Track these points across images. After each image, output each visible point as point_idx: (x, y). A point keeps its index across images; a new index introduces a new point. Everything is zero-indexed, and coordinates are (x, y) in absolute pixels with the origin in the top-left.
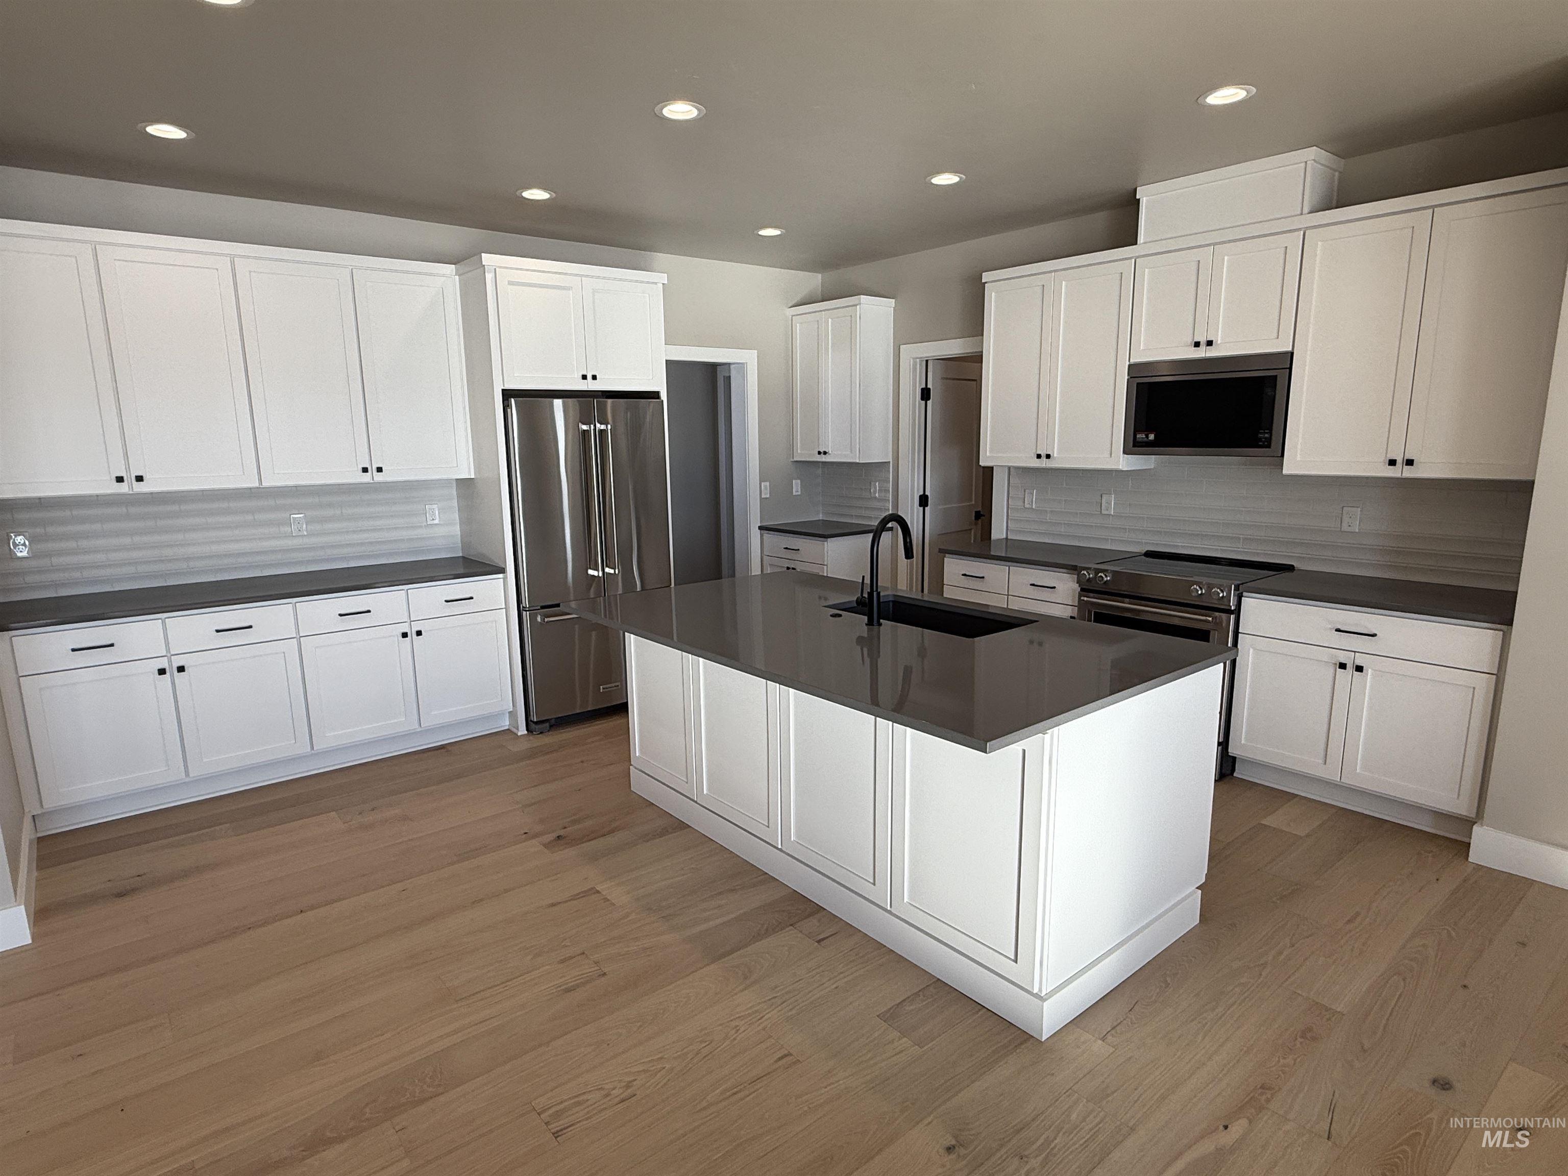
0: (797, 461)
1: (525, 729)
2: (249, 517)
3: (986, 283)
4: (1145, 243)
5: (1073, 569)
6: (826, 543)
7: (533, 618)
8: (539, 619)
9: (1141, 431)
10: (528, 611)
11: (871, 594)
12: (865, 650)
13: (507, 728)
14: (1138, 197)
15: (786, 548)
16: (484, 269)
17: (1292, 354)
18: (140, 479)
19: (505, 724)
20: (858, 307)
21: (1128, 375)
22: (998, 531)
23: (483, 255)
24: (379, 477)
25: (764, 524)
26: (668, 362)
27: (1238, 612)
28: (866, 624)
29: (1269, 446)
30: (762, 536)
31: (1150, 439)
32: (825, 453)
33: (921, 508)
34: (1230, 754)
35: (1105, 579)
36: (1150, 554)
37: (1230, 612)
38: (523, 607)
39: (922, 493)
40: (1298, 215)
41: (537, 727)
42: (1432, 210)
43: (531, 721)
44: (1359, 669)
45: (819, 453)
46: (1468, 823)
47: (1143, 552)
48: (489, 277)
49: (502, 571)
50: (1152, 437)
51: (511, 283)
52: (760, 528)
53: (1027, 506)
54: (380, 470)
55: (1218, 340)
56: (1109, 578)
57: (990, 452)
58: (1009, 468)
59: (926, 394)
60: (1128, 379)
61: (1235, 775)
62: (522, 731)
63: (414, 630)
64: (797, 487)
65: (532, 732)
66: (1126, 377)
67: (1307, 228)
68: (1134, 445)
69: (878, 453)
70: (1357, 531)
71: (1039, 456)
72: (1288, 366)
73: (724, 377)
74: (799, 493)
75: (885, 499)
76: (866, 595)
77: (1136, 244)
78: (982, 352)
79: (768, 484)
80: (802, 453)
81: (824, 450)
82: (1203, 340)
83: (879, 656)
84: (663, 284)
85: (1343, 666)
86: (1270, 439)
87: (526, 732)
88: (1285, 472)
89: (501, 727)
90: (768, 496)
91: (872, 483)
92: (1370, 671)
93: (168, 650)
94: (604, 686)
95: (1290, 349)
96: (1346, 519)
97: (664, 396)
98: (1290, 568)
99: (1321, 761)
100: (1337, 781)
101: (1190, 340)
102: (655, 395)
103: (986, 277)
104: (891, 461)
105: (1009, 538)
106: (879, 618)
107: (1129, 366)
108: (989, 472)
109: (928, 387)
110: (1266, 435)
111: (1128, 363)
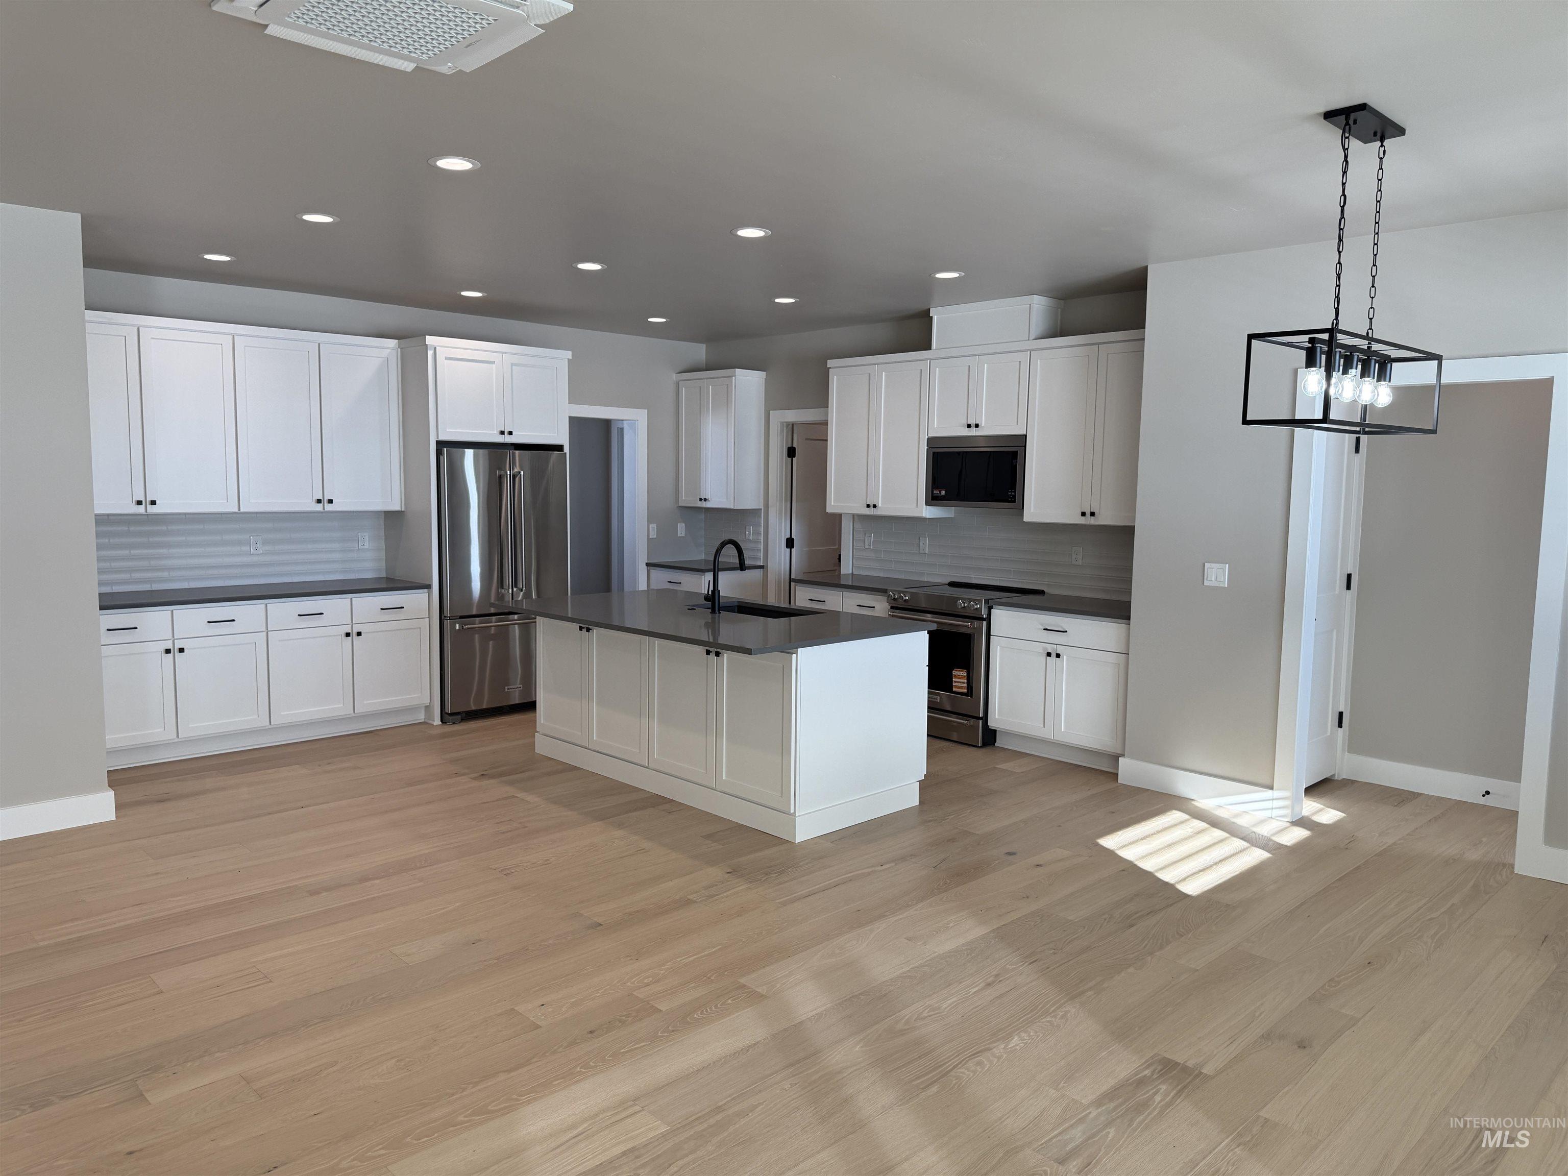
0: (680, 507)
1: (440, 720)
2: (218, 538)
3: (830, 368)
4: (936, 349)
5: (884, 591)
6: (703, 577)
7: (452, 627)
8: (457, 627)
9: (937, 489)
10: (449, 619)
11: (713, 592)
12: (710, 631)
13: (423, 721)
14: (931, 315)
15: (670, 582)
16: (427, 347)
17: (1026, 436)
18: (153, 503)
19: (421, 717)
20: (734, 378)
21: (927, 446)
22: (846, 568)
23: (427, 336)
24: (329, 507)
25: (651, 561)
26: (571, 419)
27: (989, 620)
28: (710, 613)
29: (1014, 501)
30: (648, 572)
31: (942, 494)
32: (705, 500)
33: (789, 550)
34: (990, 728)
35: (905, 598)
36: (952, 584)
37: (982, 619)
38: (445, 617)
39: (788, 536)
40: (1027, 340)
41: (451, 718)
42: (1097, 346)
43: (447, 713)
44: (1058, 656)
45: (701, 500)
46: (1115, 758)
47: (947, 583)
48: (430, 353)
49: (428, 587)
50: (943, 493)
51: (447, 358)
52: (647, 564)
53: (867, 547)
54: (330, 501)
55: (983, 423)
56: (907, 598)
57: (834, 502)
58: (854, 515)
59: (791, 452)
60: (927, 449)
61: (996, 744)
62: (437, 721)
63: (355, 631)
64: (681, 530)
65: (446, 723)
66: (926, 448)
67: (1033, 350)
68: (932, 499)
69: (750, 500)
70: (1081, 564)
71: (868, 506)
72: (1024, 445)
73: (618, 428)
74: (684, 535)
75: (758, 542)
76: (710, 593)
77: (931, 349)
78: (828, 420)
79: (655, 526)
80: (686, 500)
81: (705, 497)
82: (972, 422)
83: (719, 635)
84: (568, 359)
85: (1049, 654)
86: (1014, 497)
87: (441, 723)
88: (1026, 518)
89: (417, 720)
90: (655, 537)
91: (747, 527)
92: (1065, 657)
93: (173, 637)
94: (509, 687)
95: (1025, 433)
96: (1074, 556)
97: (567, 449)
98: (1042, 593)
99: (1042, 726)
100: (1051, 739)
101: (965, 422)
102: (560, 448)
103: (830, 363)
104: (763, 508)
105: (854, 573)
106: (719, 610)
107: (928, 439)
108: (837, 518)
109: (794, 446)
110: (1013, 493)
111: (927, 437)
